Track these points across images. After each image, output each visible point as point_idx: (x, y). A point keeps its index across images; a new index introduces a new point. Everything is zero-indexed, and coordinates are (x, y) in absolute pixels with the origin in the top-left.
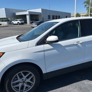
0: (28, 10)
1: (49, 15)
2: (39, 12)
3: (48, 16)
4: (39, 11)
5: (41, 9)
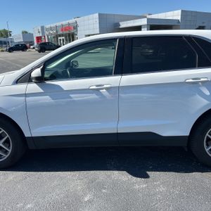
0: (150, 14)
1: (203, 25)
2: (175, 18)
4: (175, 15)
5: (180, 11)
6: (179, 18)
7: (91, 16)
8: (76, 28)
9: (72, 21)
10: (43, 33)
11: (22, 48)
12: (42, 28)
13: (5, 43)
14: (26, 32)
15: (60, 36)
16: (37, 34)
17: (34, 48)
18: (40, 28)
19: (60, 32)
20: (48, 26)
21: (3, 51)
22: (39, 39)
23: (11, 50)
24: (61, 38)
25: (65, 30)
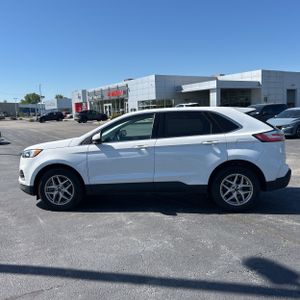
0: (222, 75)
1: (293, 88)
2: (255, 79)
3: (288, 91)
4: (254, 76)
5: (260, 72)
6: (259, 80)
7: (145, 78)
8: (126, 92)
9: (122, 84)
10: (84, 98)
11: (57, 116)
12: (84, 92)
13: (33, 110)
14: (61, 97)
15: (106, 102)
16: (76, 100)
17: (71, 117)
18: (81, 93)
19: (106, 98)
20: (91, 90)
21: (32, 121)
22: (78, 105)
23: (43, 120)
24: (107, 105)
25: (113, 95)
